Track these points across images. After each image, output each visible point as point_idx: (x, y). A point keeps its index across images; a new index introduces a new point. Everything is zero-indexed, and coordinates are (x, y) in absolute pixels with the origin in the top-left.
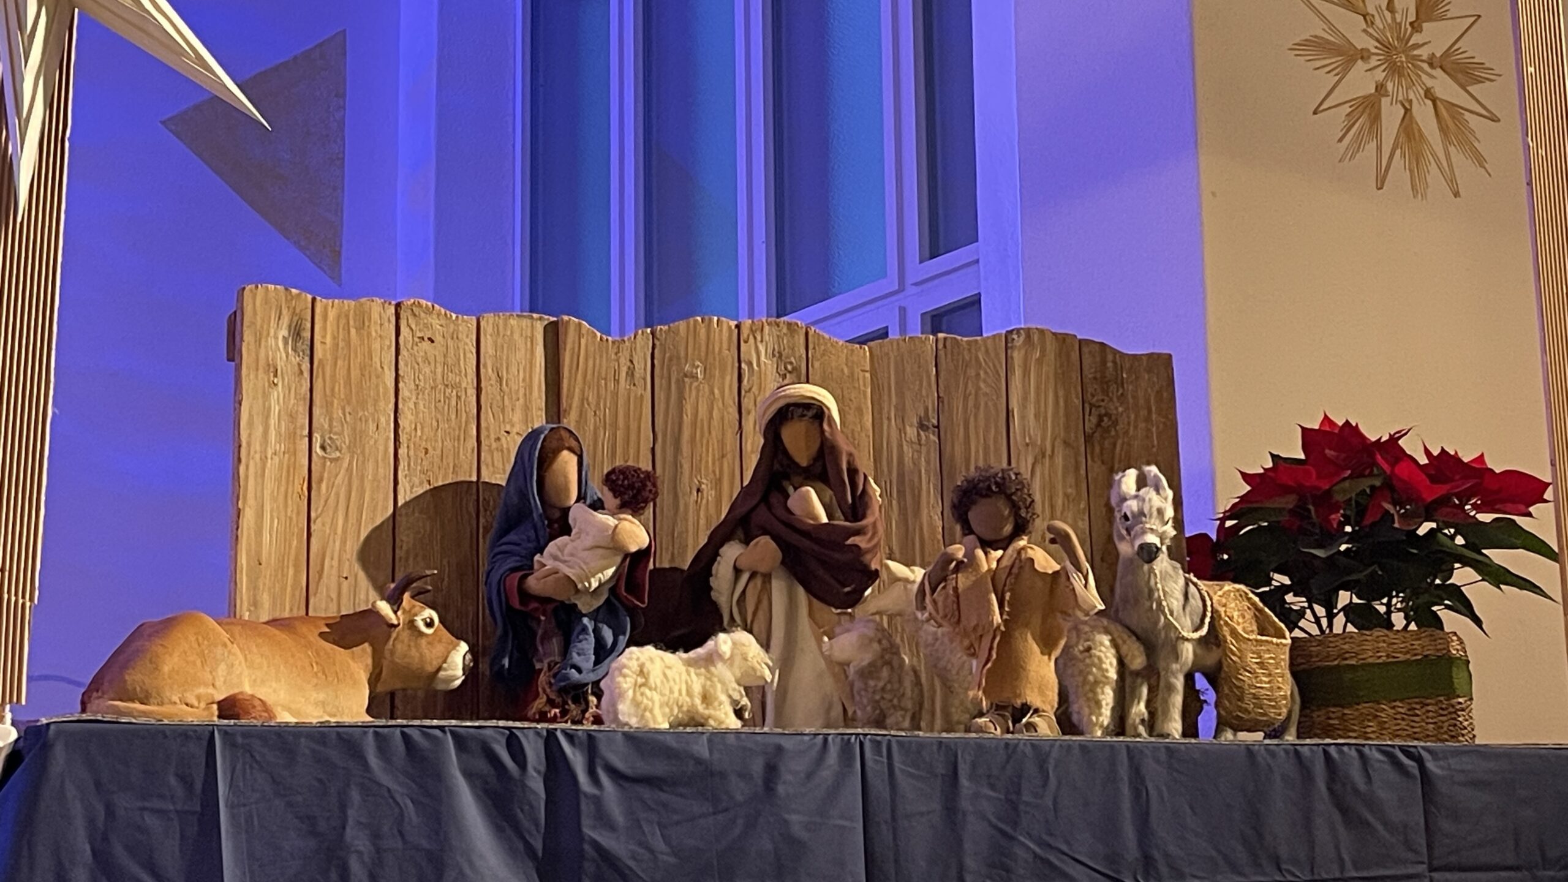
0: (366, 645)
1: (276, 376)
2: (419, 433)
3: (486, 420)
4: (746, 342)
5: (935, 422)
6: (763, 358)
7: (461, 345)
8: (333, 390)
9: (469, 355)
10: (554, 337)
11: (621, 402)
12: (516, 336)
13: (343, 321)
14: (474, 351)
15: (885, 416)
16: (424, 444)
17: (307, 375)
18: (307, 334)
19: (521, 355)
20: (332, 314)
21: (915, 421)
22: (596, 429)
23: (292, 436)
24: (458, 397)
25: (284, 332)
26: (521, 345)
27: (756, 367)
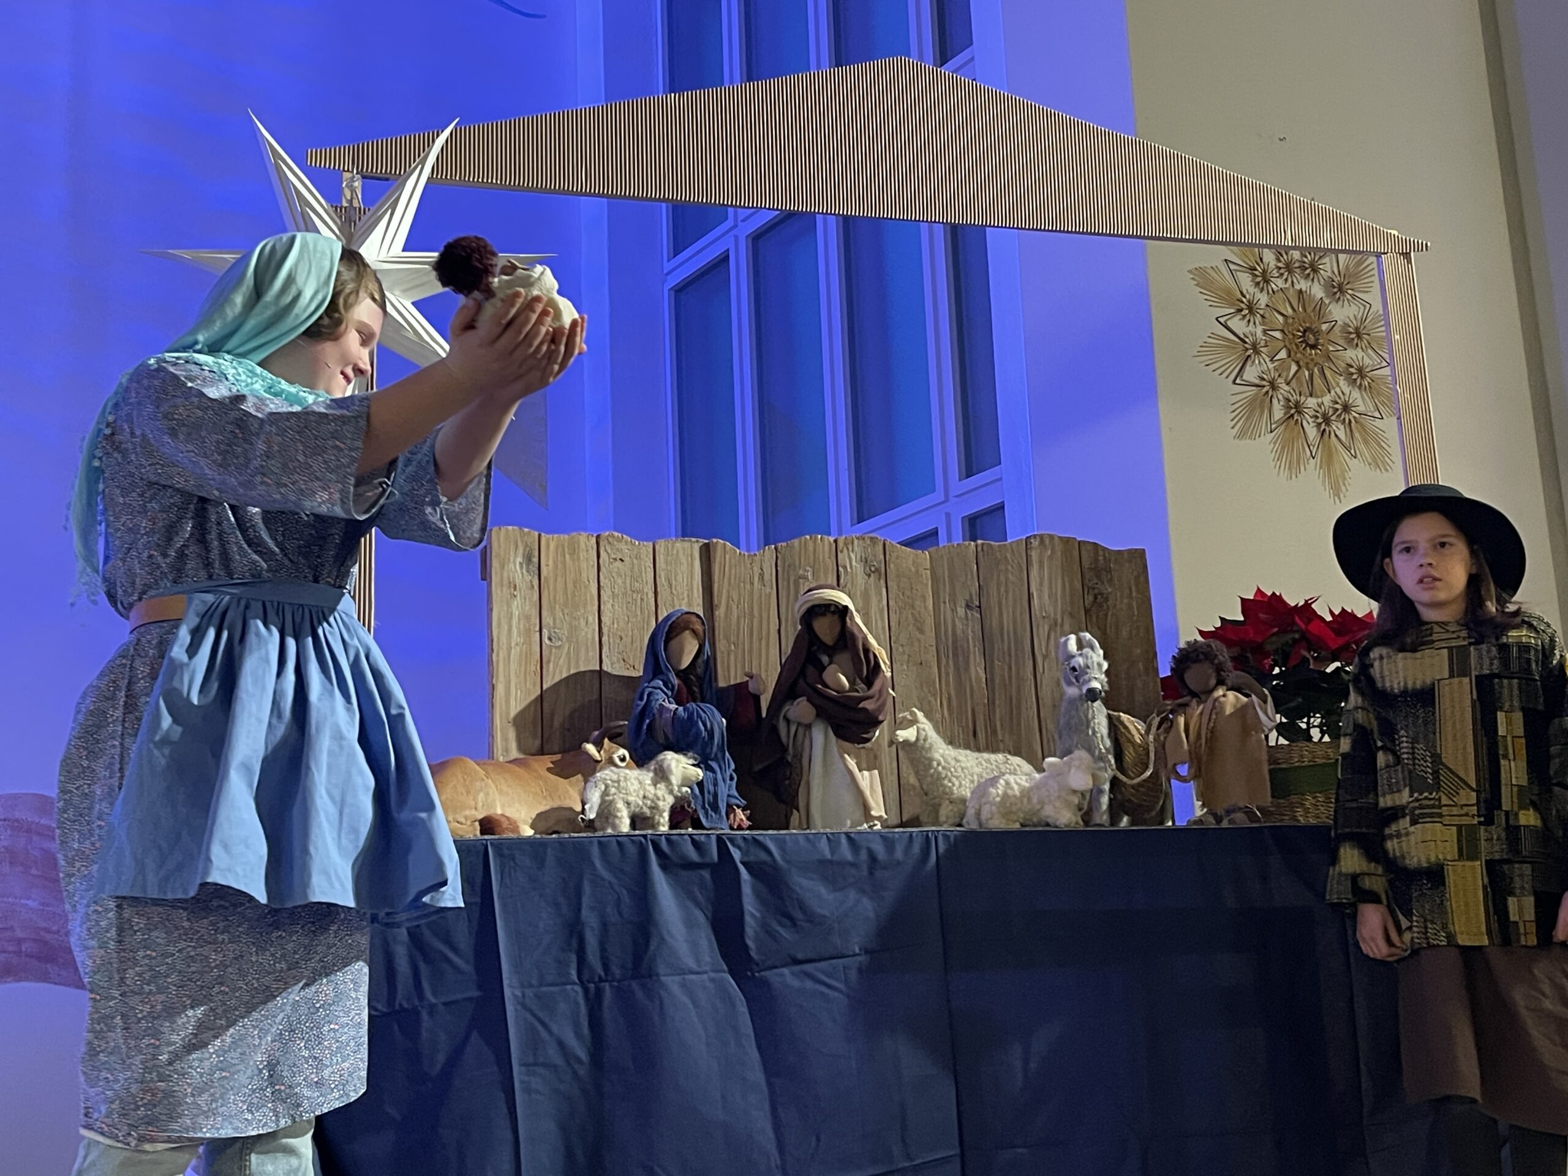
0: (579, 775)
1: (515, 589)
2: (616, 626)
4: (842, 552)
5: (978, 604)
6: (854, 563)
7: (643, 563)
8: (555, 598)
9: (648, 569)
10: (707, 553)
11: (756, 598)
12: (681, 554)
13: (560, 550)
14: (652, 566)
15: (942, 600)
16: (619, 633)
17: (536, 588)
18: (536, 560)
19: (684, 568)
20: (552, 545)
21: (964, 606)
22: (738, 618)
23: (528, 632)
24: (642, 599)
25: (519, 559)
26: (684, 561)
27: (849, 570)
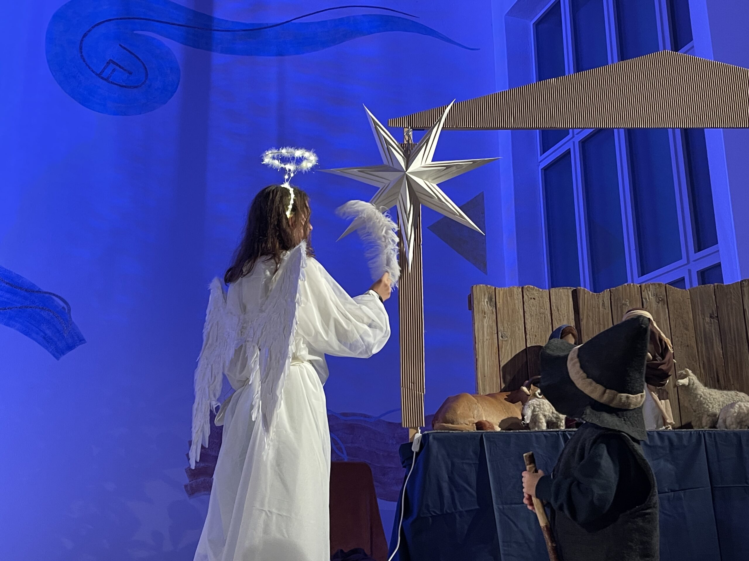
0: (520, 402)
1: (485, 314)
2: (533, 330)
3: (555, 324)
4: (644, 291)
5: (716, 315)
6: (650, 297)
7: (544, 300)
8: (503, 318)
9: (547, 303)
10: (575, 294)
11: (601, 315)
12: (563, 295)
13: (505, 295)
14: (549, 301)
15: (697, 313)
16: (534, 334)
17: (495, 313)
18: (494, 300)
19: (565, 301)
20: (501, 293)
21: (709, 316)
22: (593, 325)
23: (492, 334)
24: (545, 317)
25: (486, 300)
26: (564, 298)
27: (648, 300)
